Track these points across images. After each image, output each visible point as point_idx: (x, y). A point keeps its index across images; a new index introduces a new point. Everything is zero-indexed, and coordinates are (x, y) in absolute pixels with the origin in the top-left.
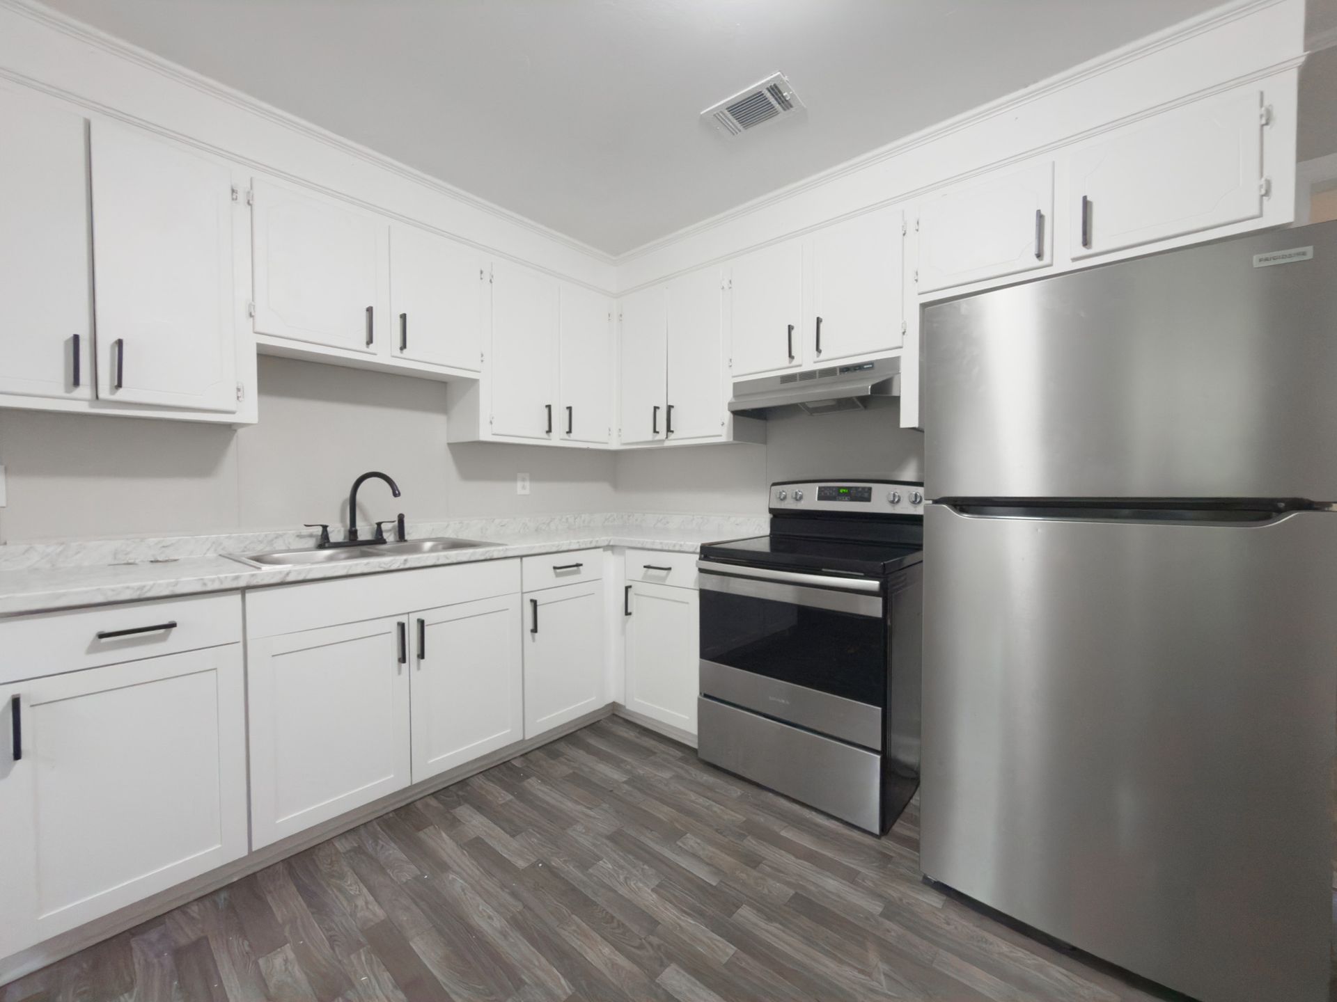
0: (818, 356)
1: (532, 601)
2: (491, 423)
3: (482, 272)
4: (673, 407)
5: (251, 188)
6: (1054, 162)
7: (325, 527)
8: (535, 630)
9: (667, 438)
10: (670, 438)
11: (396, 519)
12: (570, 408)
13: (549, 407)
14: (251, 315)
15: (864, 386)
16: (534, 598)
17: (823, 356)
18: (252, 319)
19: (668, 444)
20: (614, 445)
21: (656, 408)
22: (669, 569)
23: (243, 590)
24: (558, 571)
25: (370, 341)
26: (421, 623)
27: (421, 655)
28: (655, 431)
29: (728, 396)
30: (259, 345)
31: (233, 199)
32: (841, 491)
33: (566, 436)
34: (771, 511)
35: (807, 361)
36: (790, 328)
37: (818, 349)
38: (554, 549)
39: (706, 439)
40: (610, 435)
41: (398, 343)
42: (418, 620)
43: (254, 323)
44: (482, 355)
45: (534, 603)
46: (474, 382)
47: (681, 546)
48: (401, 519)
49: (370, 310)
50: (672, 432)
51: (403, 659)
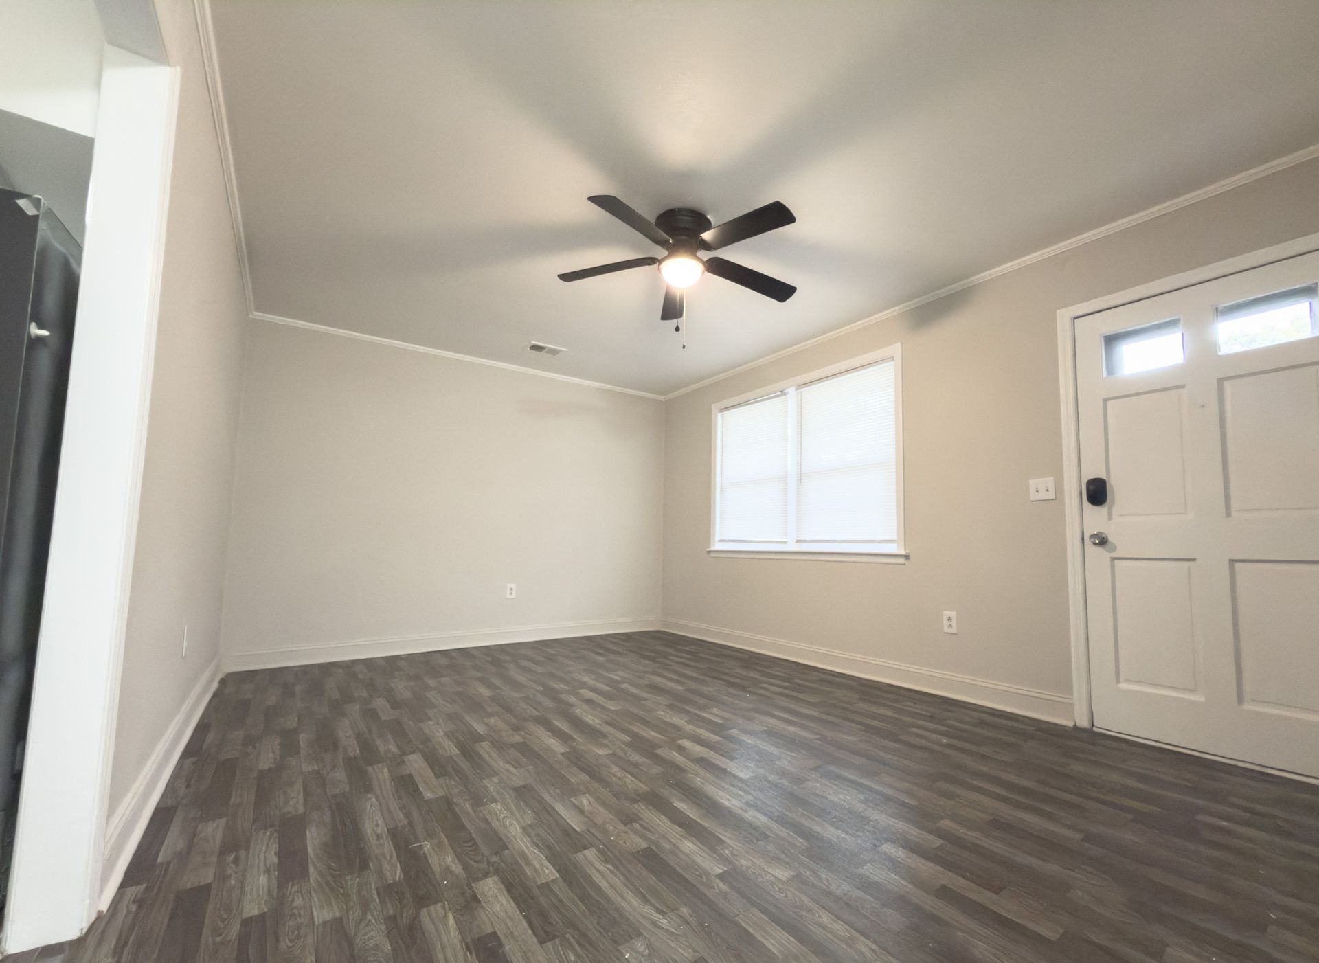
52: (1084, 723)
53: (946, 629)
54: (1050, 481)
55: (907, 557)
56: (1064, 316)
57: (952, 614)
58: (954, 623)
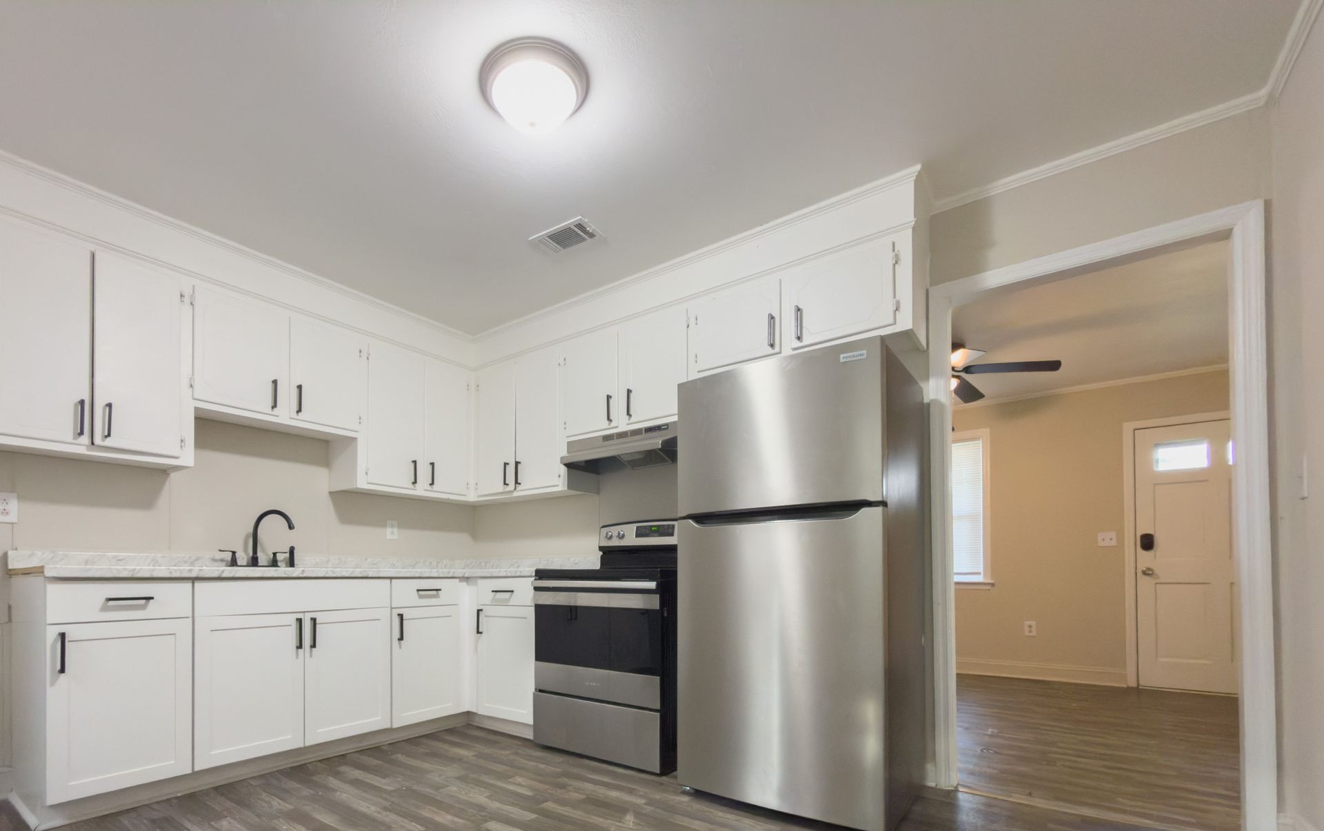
0: (629, 419)
1: (399, 615)
2: (367, 473)
3: (360, 351)
4: (520, 463)
5: (193, 293)
6: (780, 280)
7: (234, 553)
8: (401, 638)
9: (515, 489)
10: (517, 489)
11: (288, 550)
12: (432, 464)
13: (415, 462)
14: (191, 386)
15: (656, 442)
16: (401, 613)
17: (633, 419)
18: (191, 389)
19: (516, 494)
20: (472, 497)
21: (506, 464)
22: (512, 591)
23: (194, 580)
24: (420, 592)
25: (274, 406)
26: (314, 620)
27: (314, 646)
28: (505, 484)
29: (564, 453)
30: (196, 409)
31: (181, 301)
32: (653, 529)
33: (429, 488)
34: (601, 548)
35: (622, 424)
36: (609, 397)
37: (628, 414)
38: (417, 575)
39: (548, 489)
40: (468, 488)
41: (295, 408)
42: (312, 619)
43: (193, 391)
44: (360, 418)
45: (401, 616)
46: (354, 439)
47: (521, 572)
48: (292, 550)
49: (275, 382)
50: (520, 484)
51: (300, 646)
52: (1133, 683)
53: (1027, 634)
54: (1113, 535)
55: (993, 585)
56: (1128, 427)
57: (1033, 623)
58: (1034, 629)
